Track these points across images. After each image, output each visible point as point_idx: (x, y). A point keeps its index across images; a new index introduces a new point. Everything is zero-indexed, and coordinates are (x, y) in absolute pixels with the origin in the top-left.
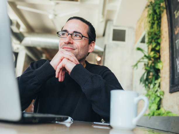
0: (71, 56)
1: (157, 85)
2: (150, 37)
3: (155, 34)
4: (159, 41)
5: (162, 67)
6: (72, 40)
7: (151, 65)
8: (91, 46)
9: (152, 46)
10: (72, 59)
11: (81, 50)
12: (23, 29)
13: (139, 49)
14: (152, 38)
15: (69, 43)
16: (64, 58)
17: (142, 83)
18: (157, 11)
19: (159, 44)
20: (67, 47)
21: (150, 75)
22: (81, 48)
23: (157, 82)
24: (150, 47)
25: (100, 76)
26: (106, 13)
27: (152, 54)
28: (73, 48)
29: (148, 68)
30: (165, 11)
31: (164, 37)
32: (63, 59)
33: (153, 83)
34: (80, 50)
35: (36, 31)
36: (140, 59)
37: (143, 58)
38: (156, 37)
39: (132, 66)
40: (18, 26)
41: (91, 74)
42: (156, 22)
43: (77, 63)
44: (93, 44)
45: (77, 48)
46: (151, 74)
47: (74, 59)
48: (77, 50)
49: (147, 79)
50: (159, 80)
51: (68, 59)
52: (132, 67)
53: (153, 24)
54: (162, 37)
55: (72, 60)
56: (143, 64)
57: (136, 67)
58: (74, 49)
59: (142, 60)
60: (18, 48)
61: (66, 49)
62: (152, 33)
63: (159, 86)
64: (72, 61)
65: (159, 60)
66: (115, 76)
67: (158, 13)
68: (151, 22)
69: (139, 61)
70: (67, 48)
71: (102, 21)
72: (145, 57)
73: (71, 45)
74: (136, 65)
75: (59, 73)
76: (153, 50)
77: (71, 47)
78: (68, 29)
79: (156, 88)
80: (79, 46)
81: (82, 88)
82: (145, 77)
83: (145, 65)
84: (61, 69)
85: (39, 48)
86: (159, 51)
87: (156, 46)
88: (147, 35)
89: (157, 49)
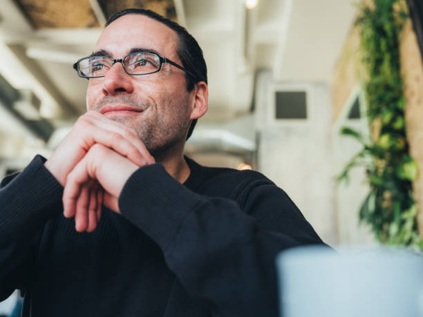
1: (409, 225)
2: (374, 97)
3: (388, 88)
4: (400, 105)
5: (418, 173)
6: (129, 78)
7: (385, 172)
8: (197, 98)
9: (382, 121)
10: (124, 147)
11: (164, 108)
13: (347, 132)
14: (381, 100)
15: (118, 90)
16: (95, 143)
17: (364, 222)
18: (387, 27)
19: (400, 113)
20: (113, 105)
21: (383, 200)
22: (163, 101)
23: (409, 215)
24: (377, 124)
25: (233, 203)
27: (385, 141)
28: (135, 107)
29: (378, 181)
30: (408, 24)
31: (412, 94)
32: (89, 148)
33: (397, 219)
34: (159, 111)
36: (355, 158)
37: (361, 155)
38: (389, 95)
40: (36, 102)
41: (198, 197)
42: (387, 57)
43: (143, 163)
44: (201, 91)
45: (148, 105)
46: (387, 195)
47: (133, 146)
48: (149, 109)
49: (378, 211)
50: (413, 211)
51: (111, 148)
53: (378, 62)
54: (407, 93)
55: (124, 153)
57: (343, 182)
58: (141, 111)
59: (359, 160)
61: (113, 114)
62: (377, 87)
63: (415, 227)
64: (126, 156)
65: (405, 157)
66: (289, 199)
67: (390, 33)
68: (372, 58)
69: (352, 164)
70: (116, 110)
71: (245, 73)
72: (367, 152)
73: (126, 96)
74: (345, 175)
75: (76, 198)
76: (386, 129)
77: (128, 105)
78: (110, 48)
79: (405, 232)
80: (156, 96)
81: (166, 255)
82: (372, 206)
83: (368, 172)
84: (82, 186)
86: (402, 133)
87: (393, 120)
89: (398, 125)
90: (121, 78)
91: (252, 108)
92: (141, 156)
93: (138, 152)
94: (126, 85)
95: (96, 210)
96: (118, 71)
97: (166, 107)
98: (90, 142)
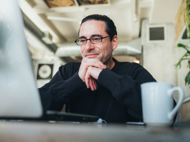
0: (95, 62)
10: (96, 65)
11: (104, 52)
12: (56, 39)
13: (180, 45)
16: (88, 66)
17: (187, 83)
25: (130, 77)
26: (139, 12)
34: (104, 53)
35: (69, 40)
36: (183, 57)
37: (186, 55)
39: (175, 65)
40: (50, 37)
47: (99, 64)
51: (93, 66)
52: (175, 67)
56: (187, 61)
57: (179, 66)
58: (98, 54)
59: (185, 57)
60: (53, 60)
64: (97, 67)
69: (182, 59)
71: (137, 21)
72: (188, 54)
74: (179, 63)
75: (89, 82)
81: (112, 93)
83: (189, 62)
84: (89, 79)
85: (73, 57)
88: (188, 29)
90: (90, 46)
91: (140, 35)
92: (102, 66)
93: (101, 65)
94: (92, 47)
95: (95, 84)
96: (89, 44)
97: (105, 51)
98: (87, 67)
